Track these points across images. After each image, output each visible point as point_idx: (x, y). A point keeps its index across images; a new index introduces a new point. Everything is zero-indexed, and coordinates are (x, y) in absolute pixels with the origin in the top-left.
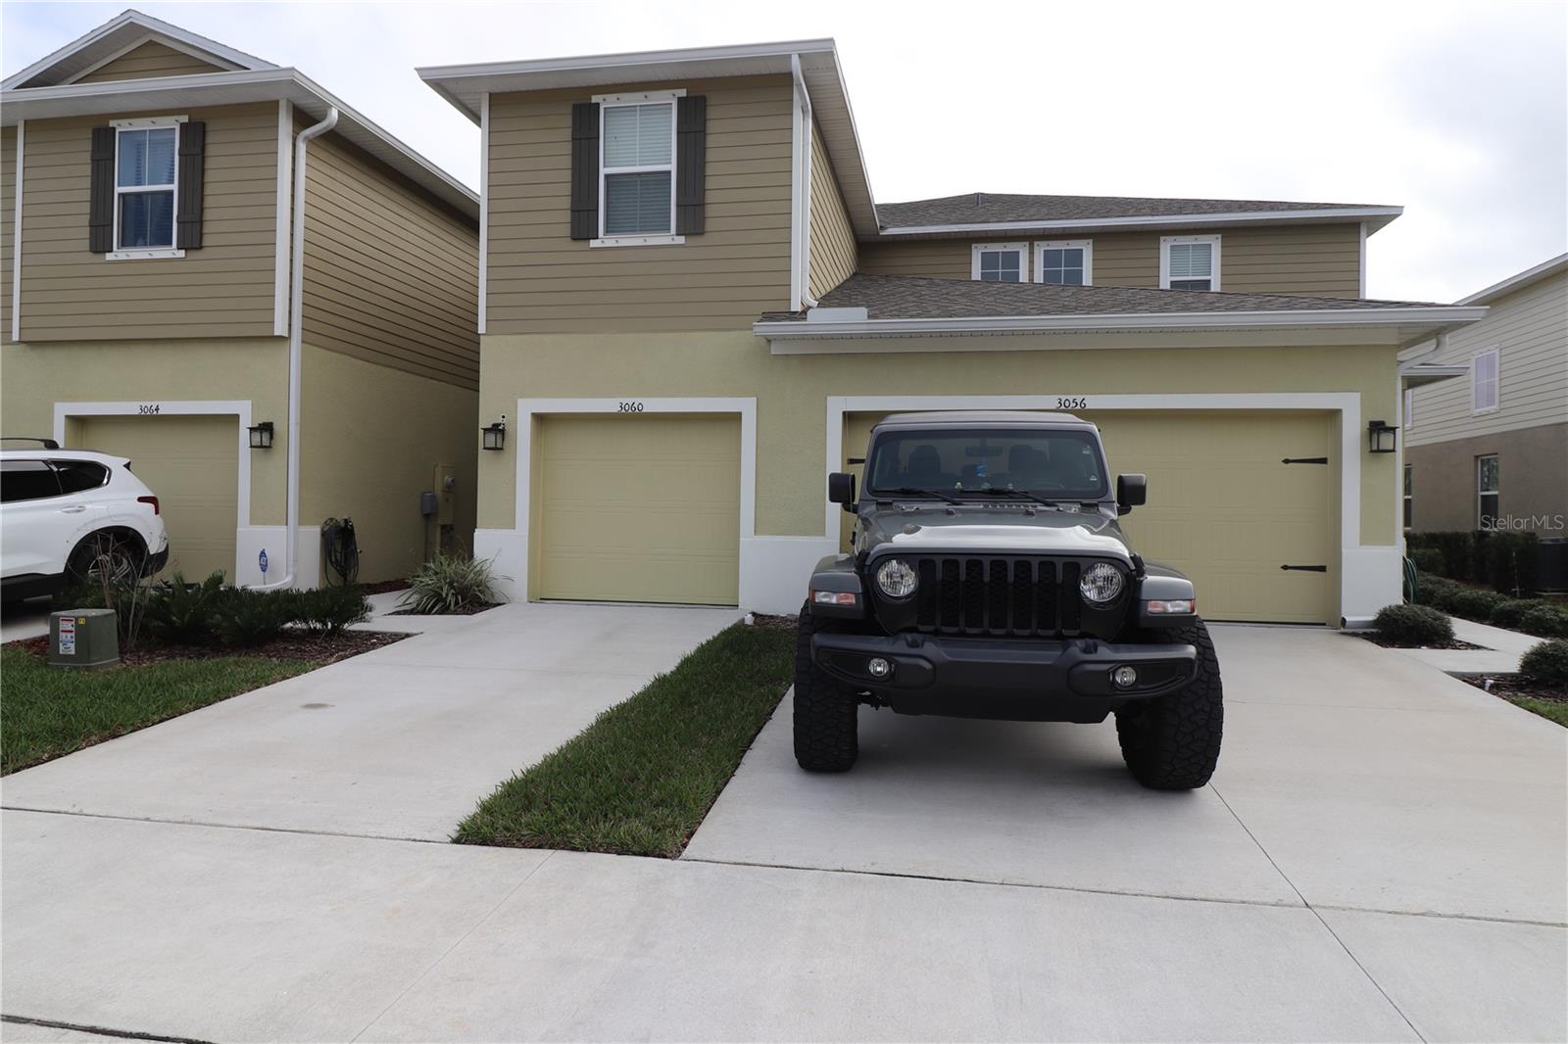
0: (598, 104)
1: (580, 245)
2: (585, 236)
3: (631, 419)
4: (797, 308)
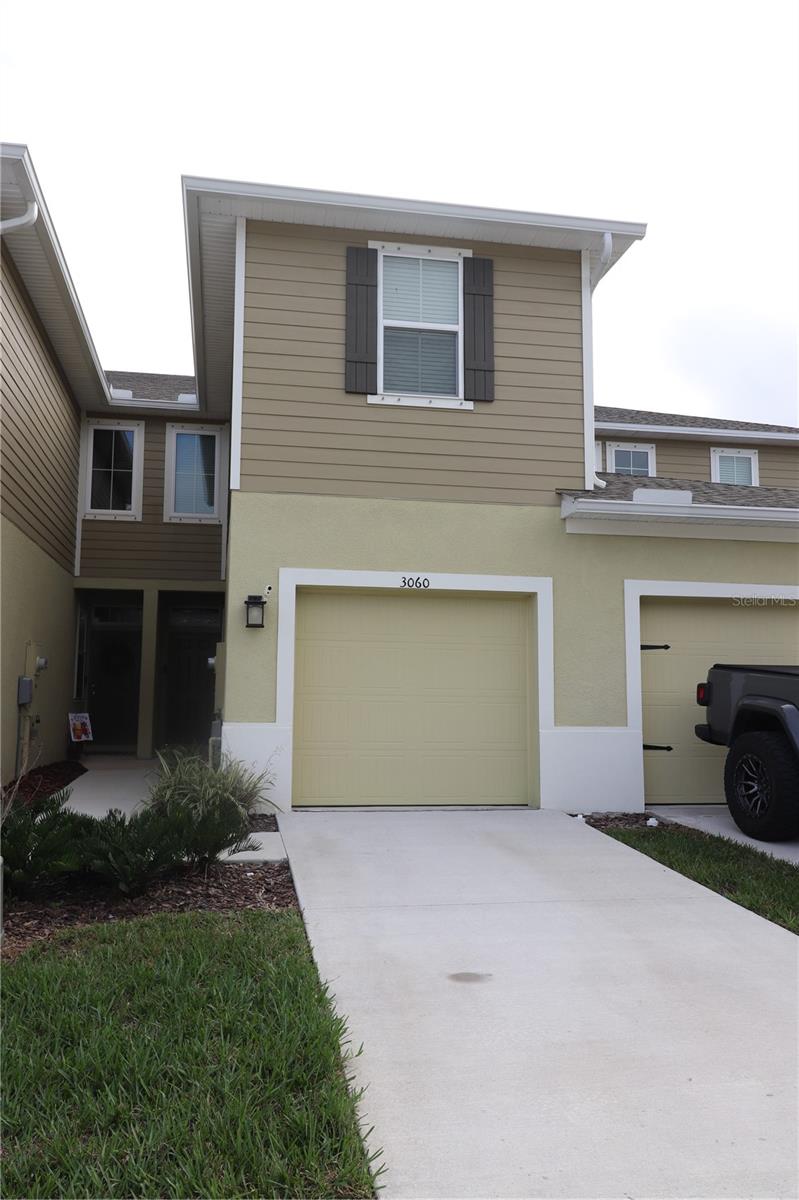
0: (376, 250)
1: (356, 400)
2: (362, 391)
3: (416, 596)
4: (589, 486)
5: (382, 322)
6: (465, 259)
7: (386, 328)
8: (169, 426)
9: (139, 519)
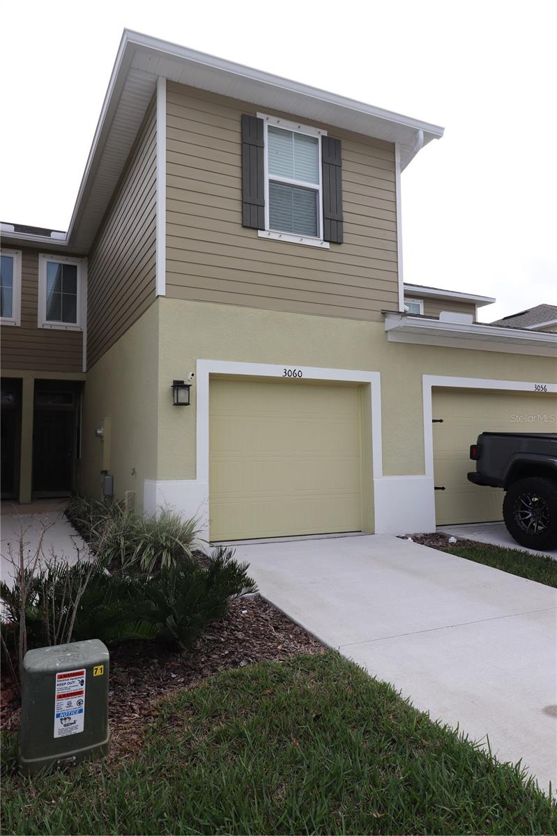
0: (263, 120)
1: (250, 233)
2: (256, 227)
3: (293, 383)
4: (401, 310)
5: (268, 176)
6: (323, 138)
7: (270, 181)
9: (19, 324)
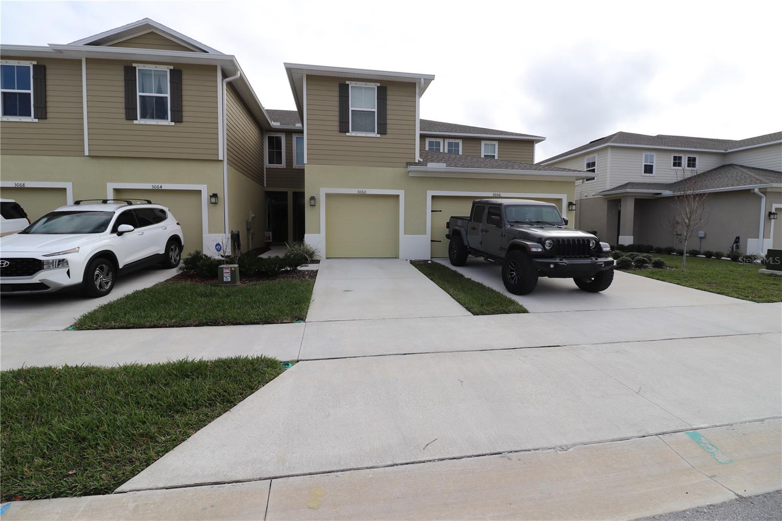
0: (349, 84)
1: (343, 134)
2: (344, 131)
3: (362, 196)
4: (417, 161)
5: (351, 109)
6: (378, 87)
7: (352, 111)
8: (293, 134)
9: (285, 167)
